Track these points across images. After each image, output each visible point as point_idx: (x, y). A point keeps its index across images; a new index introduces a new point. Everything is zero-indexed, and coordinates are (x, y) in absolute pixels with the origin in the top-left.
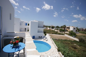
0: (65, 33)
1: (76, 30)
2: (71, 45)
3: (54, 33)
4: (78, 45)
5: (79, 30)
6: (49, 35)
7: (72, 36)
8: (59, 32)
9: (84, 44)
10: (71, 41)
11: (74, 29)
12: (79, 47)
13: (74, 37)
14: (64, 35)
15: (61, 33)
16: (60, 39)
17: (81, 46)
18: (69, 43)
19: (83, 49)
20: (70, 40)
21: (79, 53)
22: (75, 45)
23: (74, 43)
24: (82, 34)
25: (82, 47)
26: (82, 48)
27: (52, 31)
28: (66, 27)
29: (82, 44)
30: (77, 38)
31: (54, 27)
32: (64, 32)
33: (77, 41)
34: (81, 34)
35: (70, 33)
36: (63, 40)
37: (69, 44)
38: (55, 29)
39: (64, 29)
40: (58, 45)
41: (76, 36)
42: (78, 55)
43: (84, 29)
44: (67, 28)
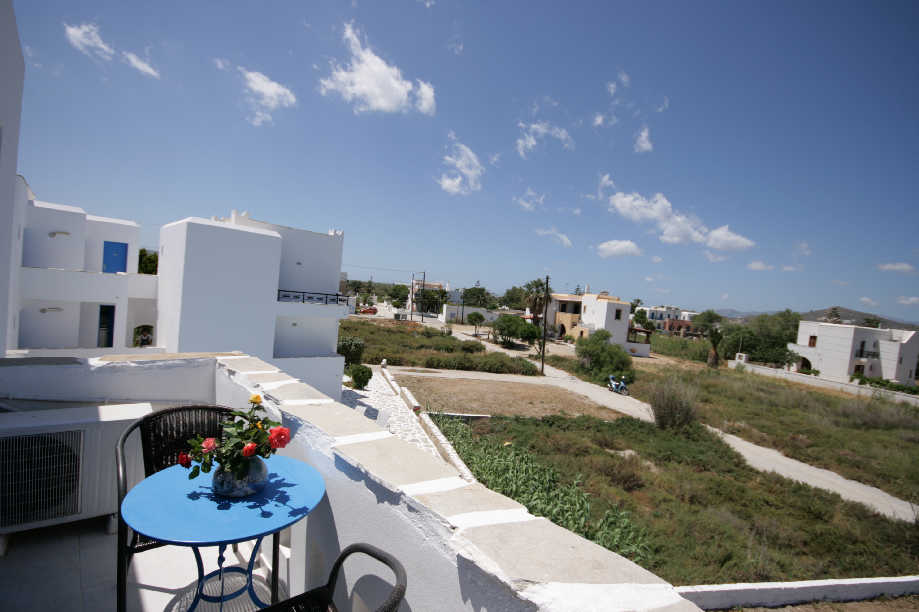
0: (542, 357)
1: (632, 330)
2: (598, 460)
3: (444, 355)
4: (649, 456)
5: (650, 328)
6: (401, 381)
7: (605, 382)
8: (491, 348)
9: (692, 445)
10: (599, 425)
11: (618, 315)
12: (655, 470)
13: (618, 390)
14: (533, 372)
15: (513, 354)
16: (510, 412)
17: (668, 459)
18: (587, 442)
19: (687, 486)
20: (587, 419)
21: (659, 525)
22: (627, 453)
23: (620, 441)
24: (672, 361)
25: (681, 468)
26: (680, 479)
27: (429, 334)
28: (549, 299)
29: (674, 443)
30: (636, 396)
31: (443, 294)
32: (534, 350)
33: (642, 425)
34: (663, 360)
35: (583, 353)
36: (536, 422)
37: (586, 451)
38: (452, 320)
39: (536, 320)
40: (497, 474)
41: (630, 380)
42: (658, 542)
43: (685, 316)
44: (564, 306)
